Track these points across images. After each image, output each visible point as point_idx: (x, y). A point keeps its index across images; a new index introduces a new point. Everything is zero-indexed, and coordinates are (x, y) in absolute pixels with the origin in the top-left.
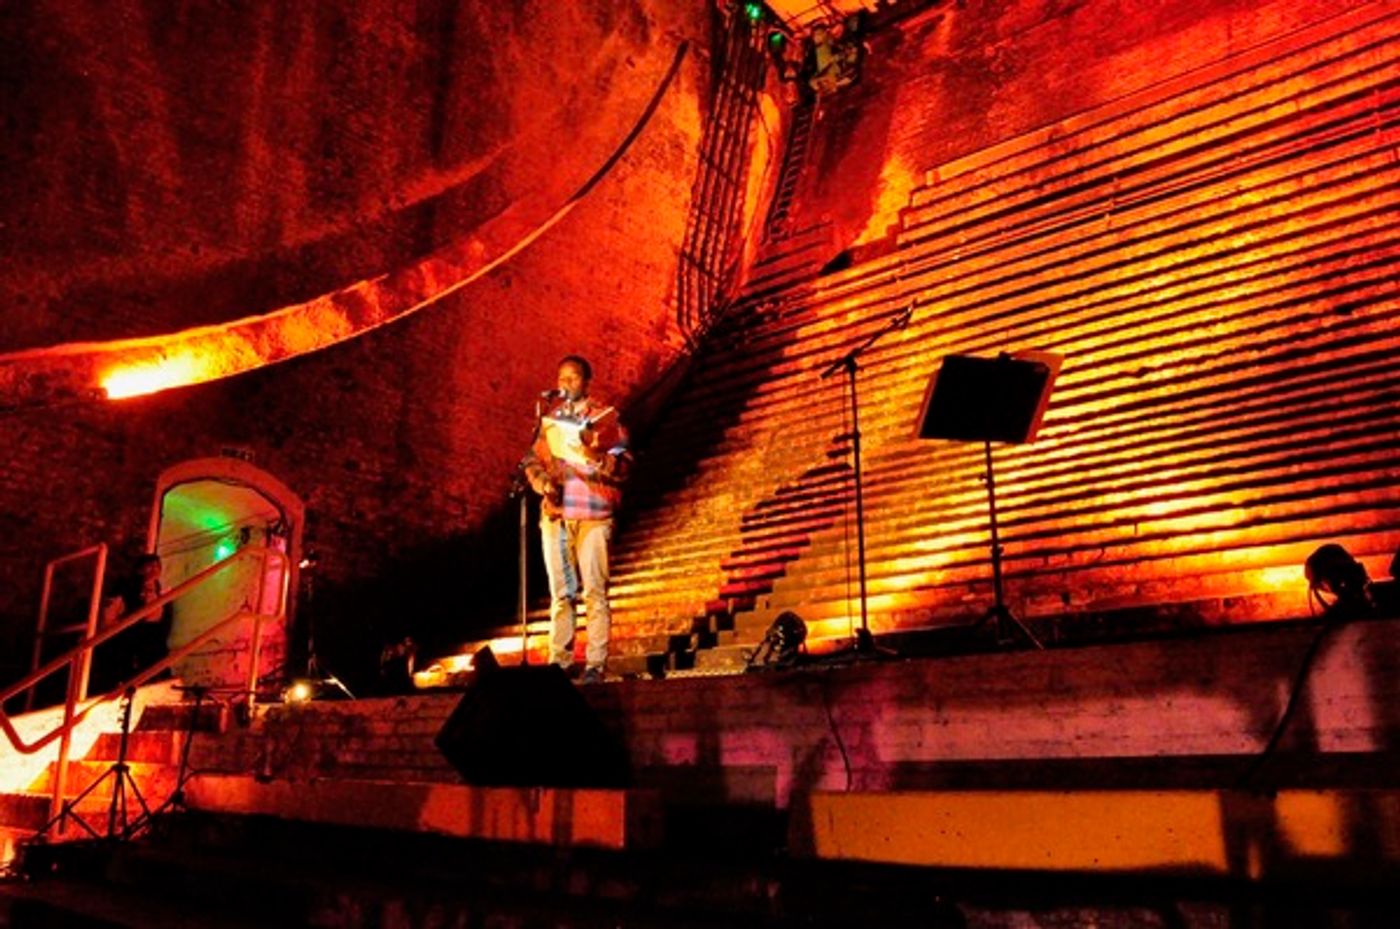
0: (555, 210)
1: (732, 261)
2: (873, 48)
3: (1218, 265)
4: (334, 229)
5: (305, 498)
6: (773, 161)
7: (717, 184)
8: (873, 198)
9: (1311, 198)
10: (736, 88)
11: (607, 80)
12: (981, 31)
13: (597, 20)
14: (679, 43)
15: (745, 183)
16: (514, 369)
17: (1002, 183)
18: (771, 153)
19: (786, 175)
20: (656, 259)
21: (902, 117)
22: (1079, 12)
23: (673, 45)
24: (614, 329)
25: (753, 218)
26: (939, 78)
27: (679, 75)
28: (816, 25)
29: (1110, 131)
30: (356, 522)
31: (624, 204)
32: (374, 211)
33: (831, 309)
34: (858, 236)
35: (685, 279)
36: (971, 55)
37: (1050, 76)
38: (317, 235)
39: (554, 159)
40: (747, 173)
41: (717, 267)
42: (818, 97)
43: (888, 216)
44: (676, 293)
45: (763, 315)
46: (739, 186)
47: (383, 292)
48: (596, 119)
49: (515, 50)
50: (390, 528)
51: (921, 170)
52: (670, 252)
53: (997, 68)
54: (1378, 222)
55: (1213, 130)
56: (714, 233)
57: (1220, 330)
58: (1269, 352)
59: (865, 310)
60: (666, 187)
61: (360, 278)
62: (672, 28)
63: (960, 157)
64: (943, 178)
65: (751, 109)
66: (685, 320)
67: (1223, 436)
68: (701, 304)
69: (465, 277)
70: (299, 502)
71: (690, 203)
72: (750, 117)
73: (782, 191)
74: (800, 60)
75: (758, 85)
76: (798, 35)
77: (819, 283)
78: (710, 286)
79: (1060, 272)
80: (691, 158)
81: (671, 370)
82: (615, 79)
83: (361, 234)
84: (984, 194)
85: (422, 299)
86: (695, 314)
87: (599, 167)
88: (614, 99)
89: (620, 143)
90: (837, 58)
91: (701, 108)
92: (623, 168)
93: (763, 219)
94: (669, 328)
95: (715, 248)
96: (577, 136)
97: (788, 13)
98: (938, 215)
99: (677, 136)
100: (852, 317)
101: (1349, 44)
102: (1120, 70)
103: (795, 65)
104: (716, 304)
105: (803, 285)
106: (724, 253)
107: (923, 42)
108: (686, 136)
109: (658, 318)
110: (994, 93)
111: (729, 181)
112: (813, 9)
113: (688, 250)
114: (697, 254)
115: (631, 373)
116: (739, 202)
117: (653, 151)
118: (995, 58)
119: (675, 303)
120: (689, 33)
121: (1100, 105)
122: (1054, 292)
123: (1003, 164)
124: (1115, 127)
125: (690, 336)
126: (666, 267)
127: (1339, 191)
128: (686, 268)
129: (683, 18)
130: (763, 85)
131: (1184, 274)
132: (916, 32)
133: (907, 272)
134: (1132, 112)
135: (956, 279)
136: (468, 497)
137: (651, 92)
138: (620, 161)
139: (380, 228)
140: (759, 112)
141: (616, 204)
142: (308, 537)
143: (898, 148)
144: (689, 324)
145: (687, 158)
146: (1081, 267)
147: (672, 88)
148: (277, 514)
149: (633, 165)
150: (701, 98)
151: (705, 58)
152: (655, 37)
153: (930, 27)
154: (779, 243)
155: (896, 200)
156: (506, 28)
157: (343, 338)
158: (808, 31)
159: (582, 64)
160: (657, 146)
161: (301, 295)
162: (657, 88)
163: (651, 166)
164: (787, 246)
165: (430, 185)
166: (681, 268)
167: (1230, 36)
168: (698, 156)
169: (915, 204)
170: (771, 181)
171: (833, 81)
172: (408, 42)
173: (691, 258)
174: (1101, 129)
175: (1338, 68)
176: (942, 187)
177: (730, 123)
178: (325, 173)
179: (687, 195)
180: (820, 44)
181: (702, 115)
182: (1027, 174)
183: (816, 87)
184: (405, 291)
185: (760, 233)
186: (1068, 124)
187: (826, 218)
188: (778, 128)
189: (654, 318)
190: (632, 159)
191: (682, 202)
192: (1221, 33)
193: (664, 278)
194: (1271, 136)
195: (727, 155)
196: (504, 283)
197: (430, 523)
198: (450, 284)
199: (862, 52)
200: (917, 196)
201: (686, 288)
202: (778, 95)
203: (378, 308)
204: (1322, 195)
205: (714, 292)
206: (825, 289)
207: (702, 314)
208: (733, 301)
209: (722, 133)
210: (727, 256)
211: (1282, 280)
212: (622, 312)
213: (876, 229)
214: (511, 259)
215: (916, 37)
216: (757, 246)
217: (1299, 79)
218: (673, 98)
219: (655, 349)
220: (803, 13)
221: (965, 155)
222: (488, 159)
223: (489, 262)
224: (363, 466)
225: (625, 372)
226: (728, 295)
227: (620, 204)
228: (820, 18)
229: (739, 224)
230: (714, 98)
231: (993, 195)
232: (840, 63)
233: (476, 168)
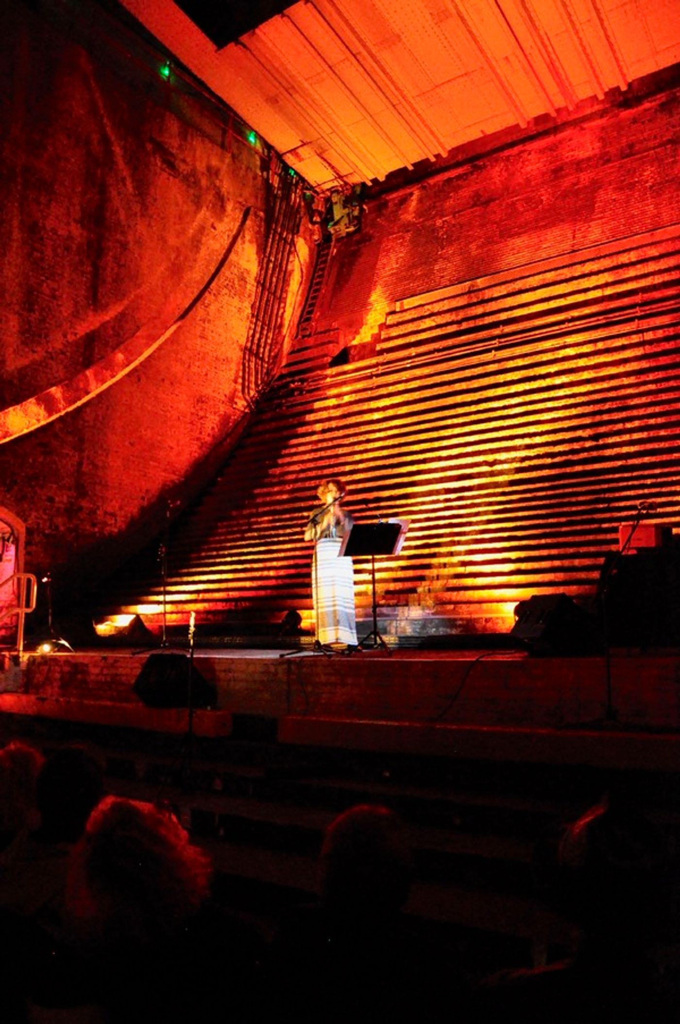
0: (167, 328)
1: (276, 350)
2: (368, 209)
3: (545, 395)
4: (36, 356)
5: (25, 521)
6: (303, 282)
7: (268, 301)
8: (364, 315)
9: (599, 358)
10: (281, 234)
11: (199, 241)
12: (434, 207)
13: (192, 201)
14: (244, 208)
15: (286, 298)
16: (144, 432)
17: (439, 317)
18: (302, 277)
19: (312, 291)
20: (229, 355)
21: (385, 261)
22: (492, 204)
23: (241, 210)
24: (203, 402)
25: (290, 321)
26: (408, 236)
27: (244, 232)
28: (333, 190)
29: (503, 290)
30: (54, 532)
31: (209, 321)
32: (57, 342)
33: (334, 391)
34: (354, 338)
35: (247, 365)
36: (428, 223)
37: (473, 246)
38: (26, 362)
39: (166, 297)
40: (286, 292)
41: (267, 354)
42: (334, 239)
43: (372, 328)
44: (241, 374)
45: (294, 390)
46: (282, 300)
47: (64, 391)
48: (191, 268)
49: (141, 228)
50: (74, 534)
51: (394, 299)
52: (238, 349)
53: (443, 235)
54: (626, 381)
55: (558, 301)
56: (265, 332)
57: (538, 440)
58: (557, 460)
59: (354, 395)
60: (235, 307)
61: (52, 385)
62: (240, 200)
63: (416, 295)
64: (406, 307)
65: (290, 247)
66: (246, 390)
67: (520, 514)
68: (256, 378)
69: (113, 376)
70: (22, 523)
71: (250, 315)
72: (290, 252)
73: (309, 302)
74: (323, 210)
75: (295, 231)
76: (322, 195)
77: (329, 372)
78: (262, 367)
79: (463, 386)
80: (251, 286)
81: (237, 424)
82: (204, 239)
83: (52, 358)
84: (429, 323)
85: (87, 393)
86: (253, 386)
87: (193, 297)
88: (203, 252)
89: (207, 279)
90: (346, 211)
91: (258, 253)
92: (208, 297)
93: (296, 322)
94: (237, 397)
95: (266, 342)
96: (180, 279)
97: (315, 182)
98: (401, 333)
99: (242, 273)
100: (347, 399)
101: (633, 256)
102: (513, 249)
103: (320, 213)
104: (266, 379)
105: (319, 372)
106: (271, 345)
107: (400, 209)
108: (248, 272)
109: (230, 392)
110: (440, 253)
111: (275, 297)
112: (332, 180)
113: (249, 345)
114: (255, 347)
115: (213, 428)
116: (281, 311)
117: (228, 284)
118: (442, 228)
119: (240, 380)
120: (252, 202)
121: (499, 272)
122: (459, 399)
123: (441, 303)
124: (506, 288)
125: (250, 401)
126: (235, 359)
127: (612, 355)
128: (247, 357)
129: (246, 193)
130: (298, 231)
131: (528, 398)
132: (396, 201)
133: (380, 372)
134: (516, 280)
135: (407, 381)
136: (118, 513)
137: (226, 242)
138: (207, 294)
139: (63, 353)
140: (296, 251)
141: (204, 322)
142: (28, 543)
143: (381, 282)
144: (249, 393)
145: (248, 286)
146: (475, 384)
147: (239, 241)
148: (9, 529)
149: (214, 295)
150: (258, 246)
151: (261, 218)
152: (229, 207)
153: (404, 200)
154: (306, 338)
155: (377, 317)
156: (136, 214)
157: (43, 423)
158: (328, 193)
159: (184, 231)
160: (230, 281)
161: (18, 399)
162: (230, 240)
163: (226, 294)
164: (311, 341)
165: (92, 322)
166: (244, 358)
167: (574, 237)
168: (255, 284)
169: (388, 323)
170: (302, 295)
171: (344, 229)
172: (76, 231)
173: (250, 350)
174: (498, 288)
175: (626, 272)
176: (404, 314)
177: (276, 259)
178: (29, 322)
179: (249, 311)
180: (336, 203)
181: (259, 257)
182: (454, 313)
183: (332, 232)
184: (77, 390)
185: (294, 331)
186: (480, 282)
187: (335, 325)
188: (308, 260)
189: (227, 393)
190: (214, 291)
191: (245, 316)
192: (570, 235)
193: (233, 366)
194: (587, 311)
195: (274, 280)
196: (137, 380)
197: (96, 530)
198: (103, 381)
199: (362, 210)
200: (390, 317)
201: (247, 370)
202: (308, 238)
203: (62, 402)
204: (605, 357)
205: (265, 370)
206: (332, 376)
207: (257, 385)
208: (276, 377)
209: (271, 265)
210: (273, 347)
211: (574, 412)
212: (208, 391)
213: (365, 335)
214: (141, 364)
215: (395, 205)
216: (292, 340)
217: (606, 274)
218: (240, 247)
219: (228, 411)
220: (325, 183)
221: (420, 294)
222: (126, 302)
223: (127, 365)
224: (57, 499)
225: (210, 428)
226: (273, 373)
227: (206, 322)
228: (336, 186)
229: (281, 326)
230: (267, 241)
231: (434, 324)
232: (348, 215)
233: (118, 309)
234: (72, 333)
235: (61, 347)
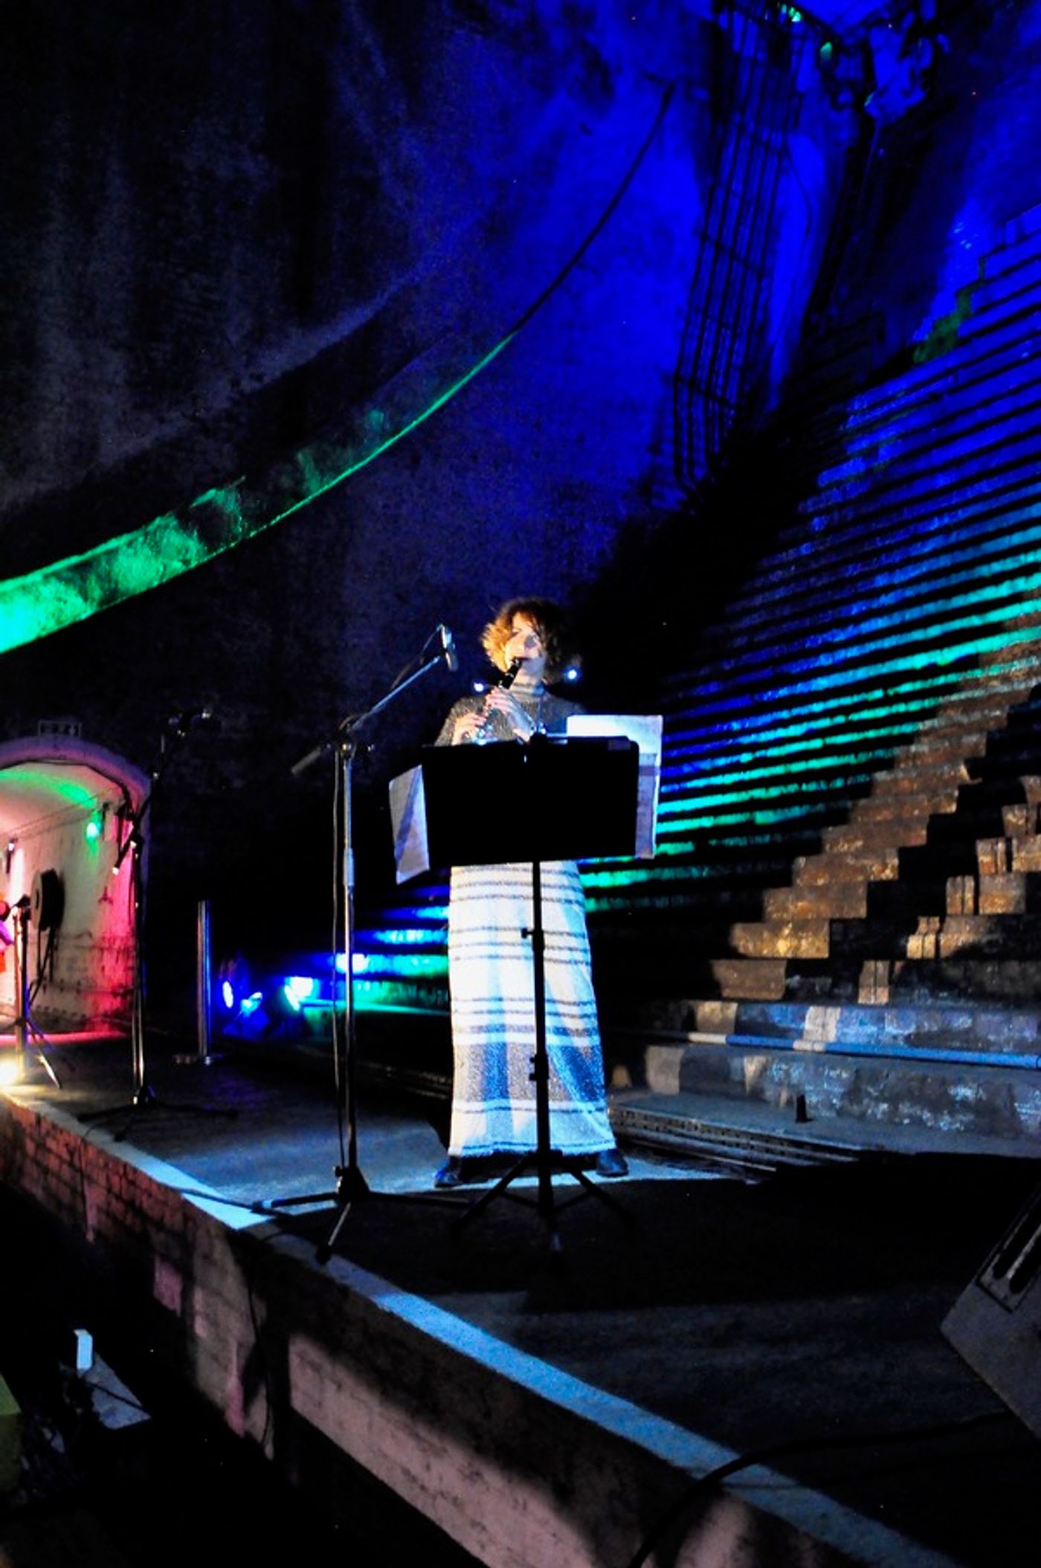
1: (756, 379)
4: (167, 430)
5: (148, 773)
6: (815, 227)
10: (756, 134)
11: (552, 162)
13: (532, 82)
14: (664, 87)
18: (811, 219)
20: (636, 394)
23: (655, 89)
24: (574, 498)
28: (871, 20)
30: (220, 793)
31: (584, 326)
32: (221, 398)
34: (918, 325)
35: (684, 413)
38: (145, 443)
41: (733, 388)
42: (879, 128)
43: (956, 294)
44: (670, 434)
46: (764, 273)
48: (537, 218)
51: (1001, 220)
52: (659, 381)
56: (727, 343)
61: (211, 486)
62: (651, 69)
64: (1029, 230)
65: (780, 160)
66: (685, 469)
68: (709, 443)
69: (359, 459)
70: (142, 779)
71: (688, 308)
72: (780, 172)
74: (859, 76)
75: (791, 125)
77: (856, 405)
78: (723, 415)
80: (685, 245)
82: (563, 159)
83: (205, 431)
86: (700, 458)
87: (548, 282)
88: (563, 185)
90: (906, 61)
91: (699, 172)
92: (581, 278)
93: (800, 314)
94: (663, 483)
95: (729, 365)
96: (510, 244)
98: (1016, 288)
99: (661, 221)
103: (853, 84)
105: (837, 408)
106: (743, 369)
107: (1018, 19)
108: (675, 217)
109: (643, 473)
111: (749, 267)
113: (687, 370)
114: (702, 376)
115: (601, 553)
116: (765, 295)
117: (627, 247)
119: (667, 448)
120: (677, 70)
125: (694, 489)
126: (653, 401)
128: (684, 398)
129: (663, 51)
130: (797, 125)
137: (624, 163)
138: (576, 270)
139: (230, 418)
140: (793, 166)
141: (571, 329)
142: (158, 818)
144: (692, 473)
147: (653, 154)
148: (119, 792)
149: (595, 272)
150: (699, 159)
151: (702, 103)
152: (623, 86)
155: (966, 269)
157: (194, 564)
158: (861, 32)
159: (514, 144)
160: (632, 240)
162: (633, 156)
163: (624, 267)
165: (298, 349)
166: (677, 400)
169: (988, 273)
171: (901, 100)
172: (255, 168)
173: (692, 381)
176: (1024, 244)
177: (748, 185)
178: (151, 361)
180: (879, 49)
183: (875, 111)
184: (277, 491)
185: (795, 335)
187: (877, 305)
189: (635, 474)
190: (594, 264)
191: (674, 310)
193: (649, 417)
195: (745, 230)
196: (409, 462)
198: (339, 472)
199: (937, 50)
200: (993, 261)
201: (685, 424)
203: (240, 520)
205: (729, 424)
206: (862, 412)
207: (710, 457)
210: (749, 373)
212: (587, 474)
214: (421, 426)
216: (790, 355)
219: (638, 515)
223: (391, 435)
225: (593, 554)
226: (752, 425)
227: (577, 329)
229: (766, 324)
232: (910, 69)
233: (359, 316)
234: (251, 376)
235: (226, 405)
